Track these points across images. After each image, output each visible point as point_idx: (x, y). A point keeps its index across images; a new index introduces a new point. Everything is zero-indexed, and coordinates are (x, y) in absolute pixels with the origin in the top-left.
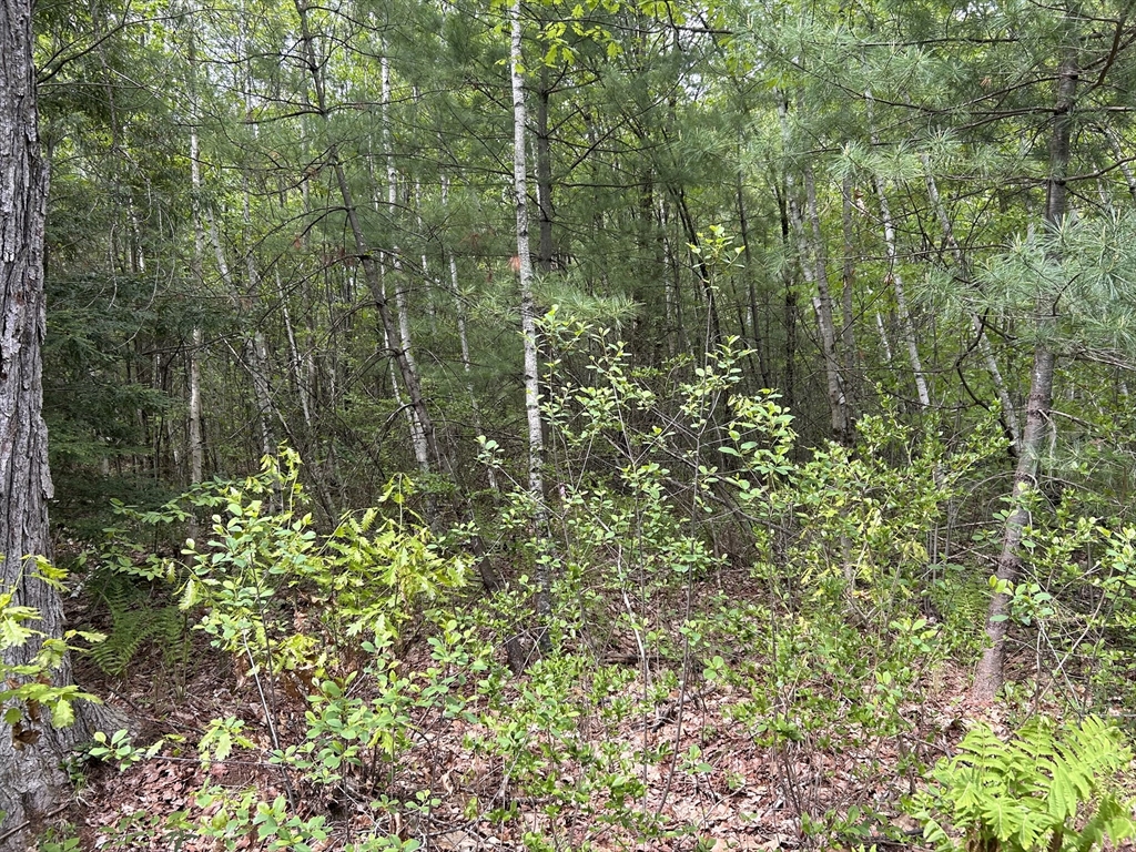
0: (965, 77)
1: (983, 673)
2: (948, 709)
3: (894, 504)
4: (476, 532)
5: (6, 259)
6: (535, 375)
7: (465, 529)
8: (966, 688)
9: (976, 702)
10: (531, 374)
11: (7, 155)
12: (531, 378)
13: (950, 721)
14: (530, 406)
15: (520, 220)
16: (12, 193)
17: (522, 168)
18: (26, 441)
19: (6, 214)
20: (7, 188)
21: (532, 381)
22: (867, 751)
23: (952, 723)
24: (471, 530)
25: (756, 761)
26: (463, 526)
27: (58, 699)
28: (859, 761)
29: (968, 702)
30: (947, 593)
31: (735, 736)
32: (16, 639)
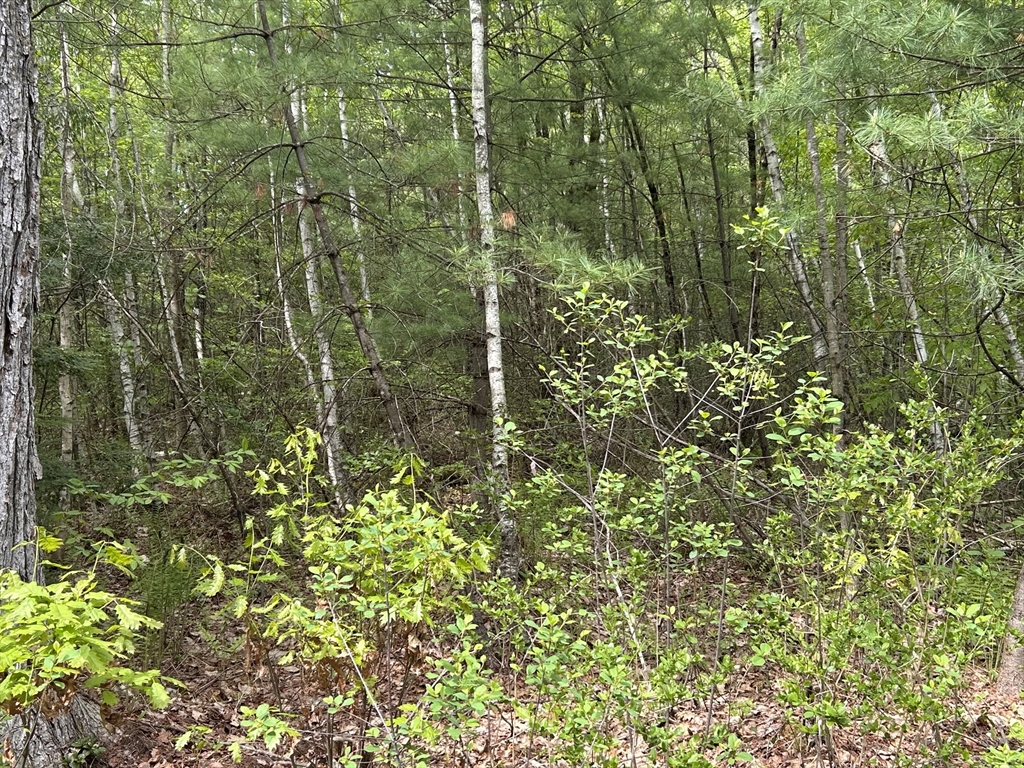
0: (1001, 36)
1: (1008, 666)
2: (973, 705)
3: (940, 490)
4: (480, 514)
5: (15, 228)
6: (497, 333)
7: (467, 511)
8: (987, 685)
9: (1000, 698)
10: (493, 332)
11: (17, 120)
12: (493, 336)
13: (977, 717)
14: (493, 368)
15: (480, 154)
16: (21, 160)
17: (481, 95)
18: (26, 419)
19: (15, 181)
20: (16, 154)
21: (494, 340)
22: (891, 747)
23: (979, 720)
24: (474, 512)
25: (776, 758)
26: (465, 507)
27: (151, 682)
28: (884, 758)
29: (992, 697)
30: (984, 580)
31: (748, 734)
32: (132, 623)
